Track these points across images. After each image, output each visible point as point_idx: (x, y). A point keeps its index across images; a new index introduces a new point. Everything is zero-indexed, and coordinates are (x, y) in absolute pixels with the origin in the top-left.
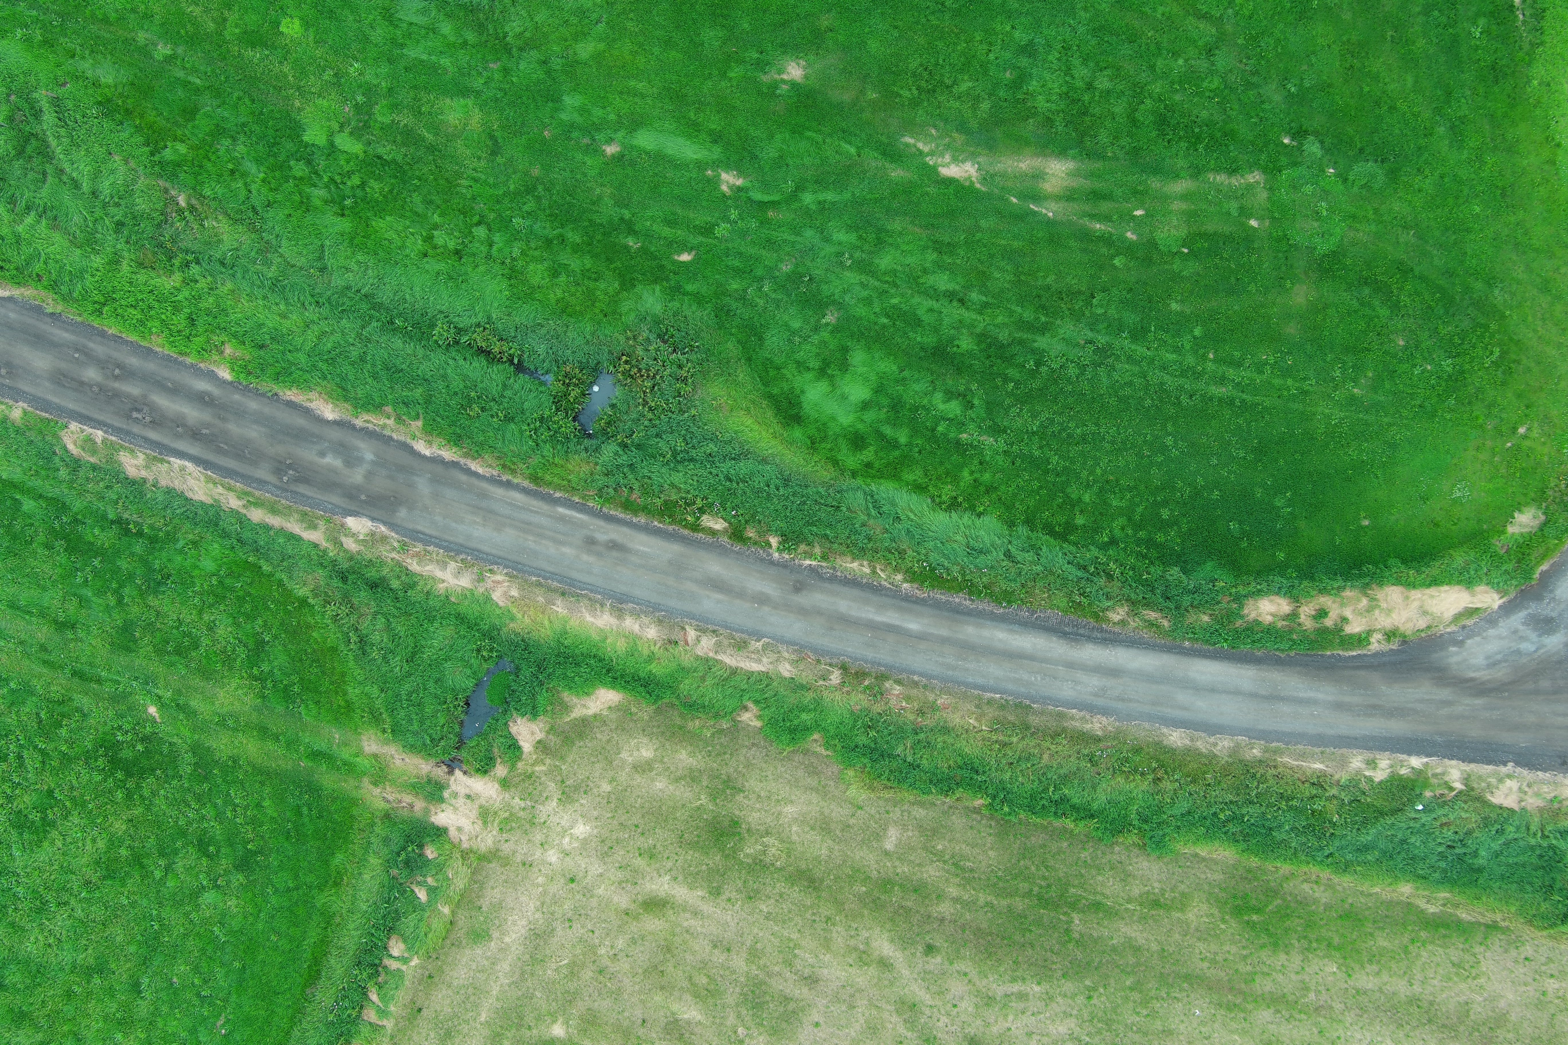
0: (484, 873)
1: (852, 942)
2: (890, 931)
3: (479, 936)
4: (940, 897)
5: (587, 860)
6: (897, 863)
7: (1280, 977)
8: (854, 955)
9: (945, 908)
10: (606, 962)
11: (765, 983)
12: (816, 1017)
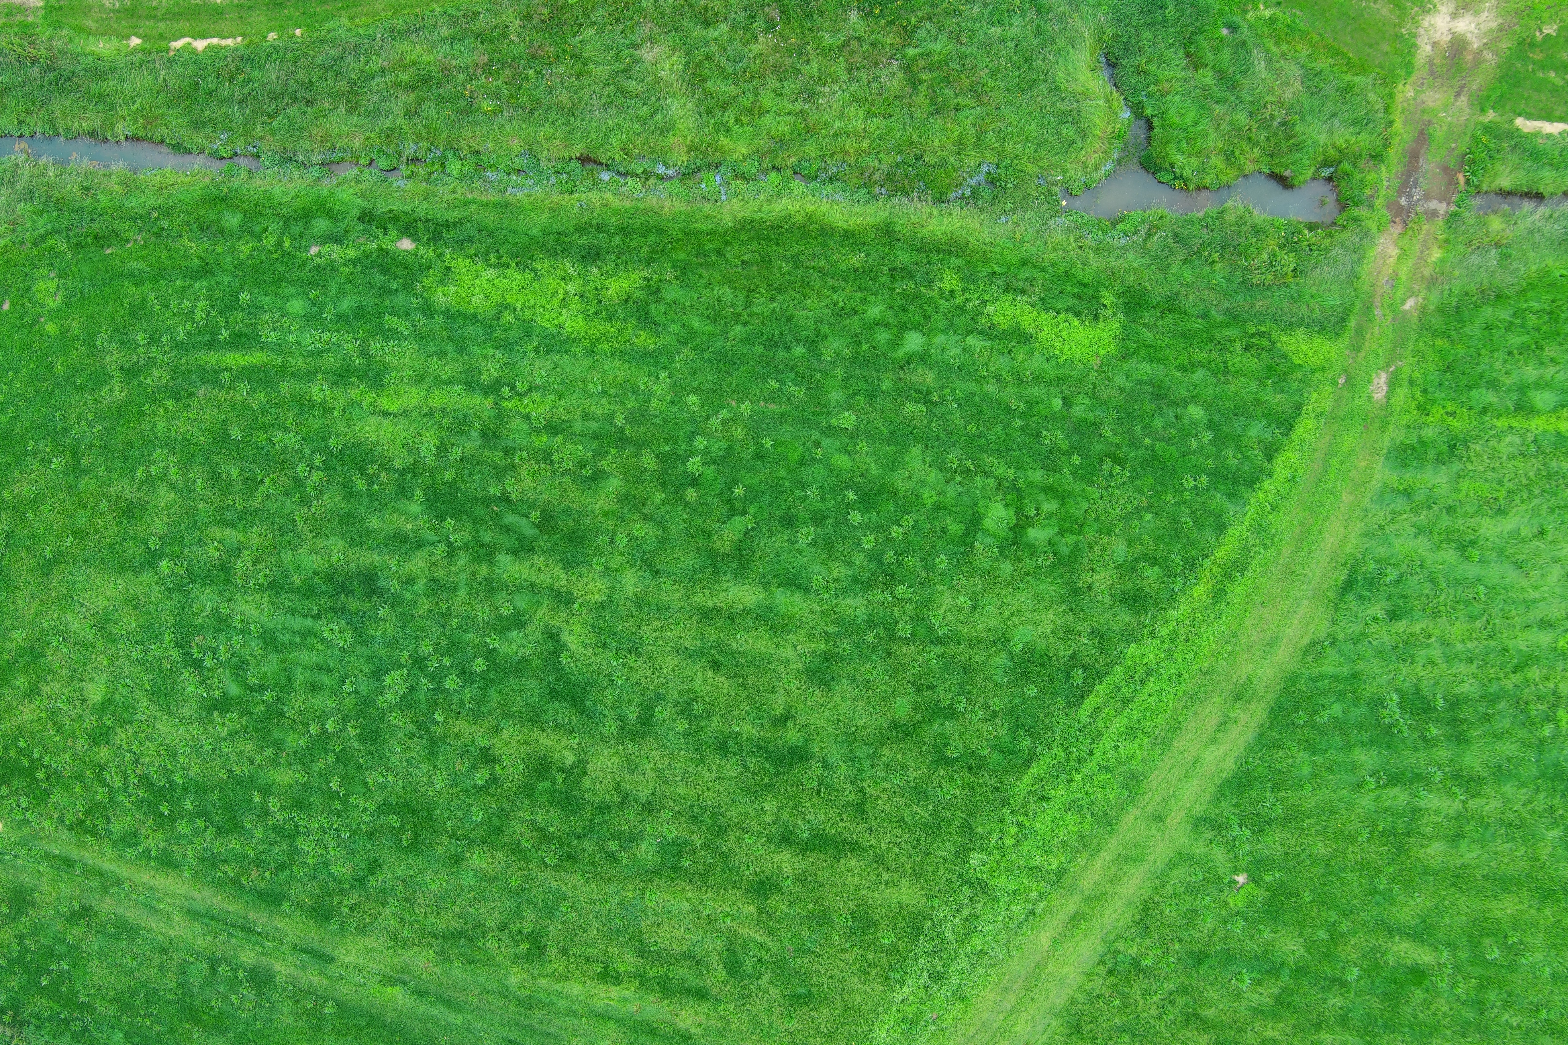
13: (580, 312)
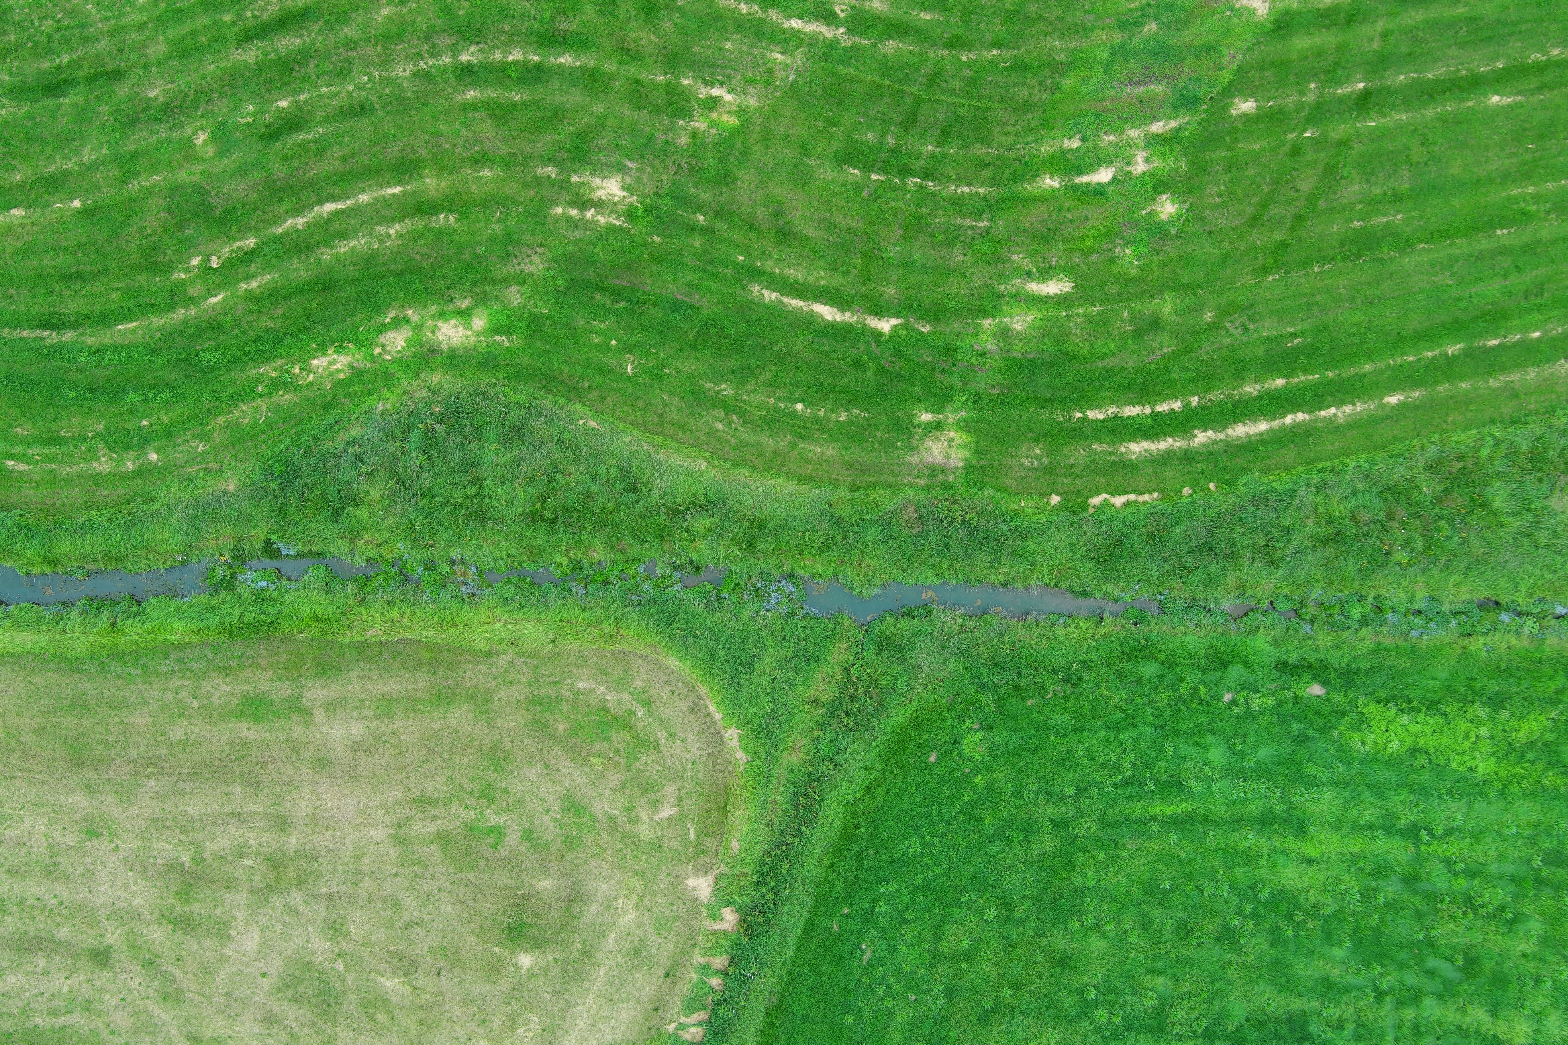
11: (317, 1016)
12: (265, 983)
13: (1492, 754)
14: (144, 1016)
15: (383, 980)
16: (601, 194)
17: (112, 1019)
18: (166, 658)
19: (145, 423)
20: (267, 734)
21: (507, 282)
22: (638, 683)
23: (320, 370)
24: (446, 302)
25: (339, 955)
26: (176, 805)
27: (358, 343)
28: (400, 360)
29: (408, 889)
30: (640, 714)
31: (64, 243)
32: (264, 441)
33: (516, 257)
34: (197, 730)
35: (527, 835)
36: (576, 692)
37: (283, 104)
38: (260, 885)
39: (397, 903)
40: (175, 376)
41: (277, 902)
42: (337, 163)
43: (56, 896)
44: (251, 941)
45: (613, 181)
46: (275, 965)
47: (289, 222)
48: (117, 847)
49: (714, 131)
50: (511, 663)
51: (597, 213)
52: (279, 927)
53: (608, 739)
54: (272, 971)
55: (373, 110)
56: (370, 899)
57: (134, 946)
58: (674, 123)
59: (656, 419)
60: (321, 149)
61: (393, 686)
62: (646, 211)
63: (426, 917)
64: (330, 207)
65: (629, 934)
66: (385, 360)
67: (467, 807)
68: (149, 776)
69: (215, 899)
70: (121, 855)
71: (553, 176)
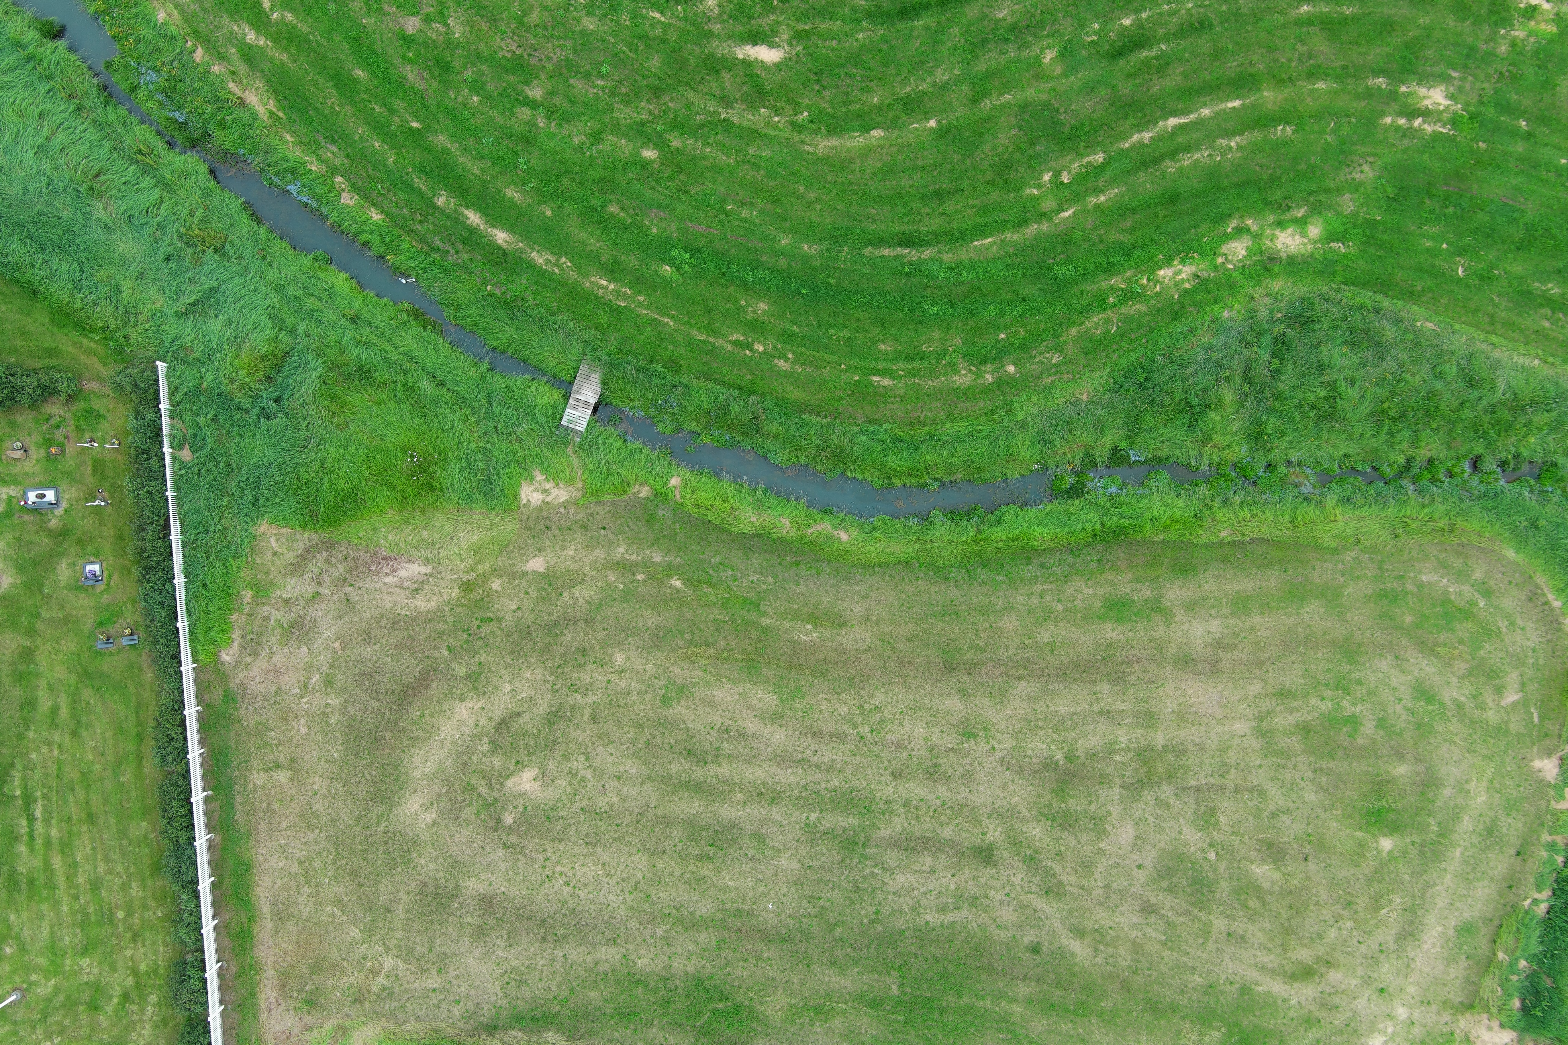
0: (1466, 991)
1: (1110, 951)
2: (1076, 964)
3: (1466, 930)
4: (1029, 1001)
5: (1369, 1011)
6: (1072, 1032)
7: (691, 947)
8: (1109, 938)
9: (1023, 990)
10: (1345, 913)
11: (1192, 904)
12: (1141, 875)
14: (1029, 911)
15: (1253, 867)
16: (1426, 102)
17: (998, 914)
18: (1028, 565)
19: (1003, 336)
20: (1130, 635)
21: (1339, 191)
22: (1478, 575)
23: (1166, 281)
24: (1283, 212)
25: (1211, 845)
26: (1047, 706)
27: (1204, 254)
28: (1243, 268)
29: (1272, 779)
30: (1482, 604)
31: (920, 163)
32: (1115, 350)
33: (1348, 166)
34: (1063, 633)
35: (1381, 723)
36: (1420, 586)
37: (1127, 22)
38: (1131, 781)
39: (1261, 792)
40: (1028, 290)
41: (1149, 796)
42: (1179, 79)
43: (938, 797)
44: (1126, 834)
45: (1438, 90)
46: (1149, 857)
47: (1136, 137)
48: (993, 748)
49: (1532, 40)
50: (1356, 559)
51: (1424, 122)
52: (1151, 820)
53: (1452, 630)
54: (1148, 862)
55: (1211, 26)
56: (1236, 790)
57: (1014, 843)
58: (1496, 33)
59: (1486, 319)
60: (1162, 66)
61: (1247, 585)
62: (1470, 118)
63: (1291, 805)
64: (1173, 122)
65: (1480, 815)
66: (1227, 269)
67: (1323, 699)
68: (1020, 678)
69: (1090, 795)
70: (998, 755)
71: (1384, 86)
